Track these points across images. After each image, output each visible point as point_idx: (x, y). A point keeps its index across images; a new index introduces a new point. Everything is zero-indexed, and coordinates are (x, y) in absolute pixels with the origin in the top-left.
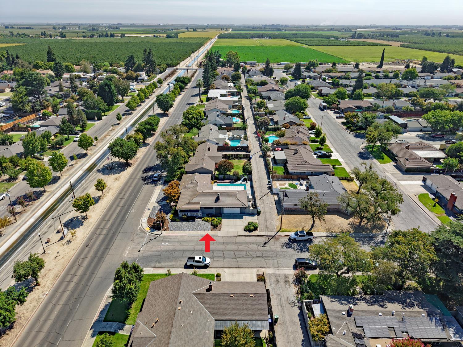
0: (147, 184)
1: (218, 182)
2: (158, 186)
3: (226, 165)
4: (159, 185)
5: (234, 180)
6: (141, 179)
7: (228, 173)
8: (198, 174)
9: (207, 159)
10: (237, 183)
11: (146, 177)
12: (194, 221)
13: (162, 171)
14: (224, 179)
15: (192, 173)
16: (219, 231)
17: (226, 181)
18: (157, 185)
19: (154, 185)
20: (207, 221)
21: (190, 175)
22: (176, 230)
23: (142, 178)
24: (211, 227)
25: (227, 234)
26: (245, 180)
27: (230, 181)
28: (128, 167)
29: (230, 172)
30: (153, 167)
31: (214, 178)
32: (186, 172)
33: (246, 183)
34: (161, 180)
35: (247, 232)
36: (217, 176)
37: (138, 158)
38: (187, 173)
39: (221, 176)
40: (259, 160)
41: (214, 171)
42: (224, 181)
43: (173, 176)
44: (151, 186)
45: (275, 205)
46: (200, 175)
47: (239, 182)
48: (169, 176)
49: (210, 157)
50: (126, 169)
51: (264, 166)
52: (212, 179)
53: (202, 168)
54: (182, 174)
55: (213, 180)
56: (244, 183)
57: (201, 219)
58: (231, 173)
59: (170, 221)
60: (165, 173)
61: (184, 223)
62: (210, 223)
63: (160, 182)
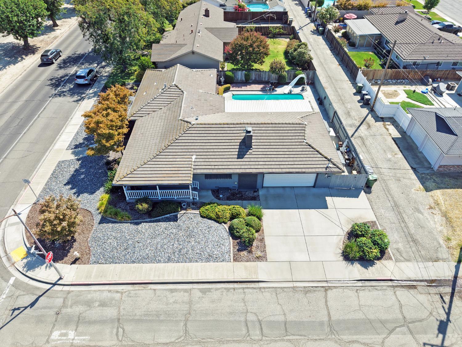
0: (60, 95)
1: (234, 89)
2: (86, 101)
3: (251, 46)
4: (89, 98)
5: (272, 84)
6: (49, 82)
7: (256, 66)
8: (183, 67)
9: (203, 33)
10: (280, 90)
11: (62, 77)
12: (175, 219)
13: (104, 64)
14: (247, 82)
15: (168, 65)
16: (260, 264)
17: (253, 86)
18: (83, 99)
19: (76, 98)
20: (218, 219)
21: (163, 70)
22: (113, 260)
23: (51, 80)
24: (230, 244)
25: (289, 278)
26: (300, 83)
27: (262, 86)
28: (26, 56)
29: (262, 63)
30: (83, 55)
31: (222, 79)
32: (154, 63)
33: (302, 90)
34: (96, 84)
35: (357, 266)
36: (230, 74)
37: (55, 38)
38: (156, 65)
39: (240, 75)
40: (315, 40)
41: (222, 60)
42: (249, 87)
43: (125, 76)
44: (68, 100)
45: (400, 155)
46: (188, 70)
47: (286, 89)
48: (116, 75)
49: (211, 30)
50: (22, 59)
51: (329, 52)
52: (219, 83)
53: (193, 53)
54: (144, 68)
55: (221, 85)
56: (298, 90)
57: (197, 212)
58: (265, 67)
59: (99, 217)
60: (108, 69)
61: (144, 226)
62: (226, 226)
63: (91, 91)
